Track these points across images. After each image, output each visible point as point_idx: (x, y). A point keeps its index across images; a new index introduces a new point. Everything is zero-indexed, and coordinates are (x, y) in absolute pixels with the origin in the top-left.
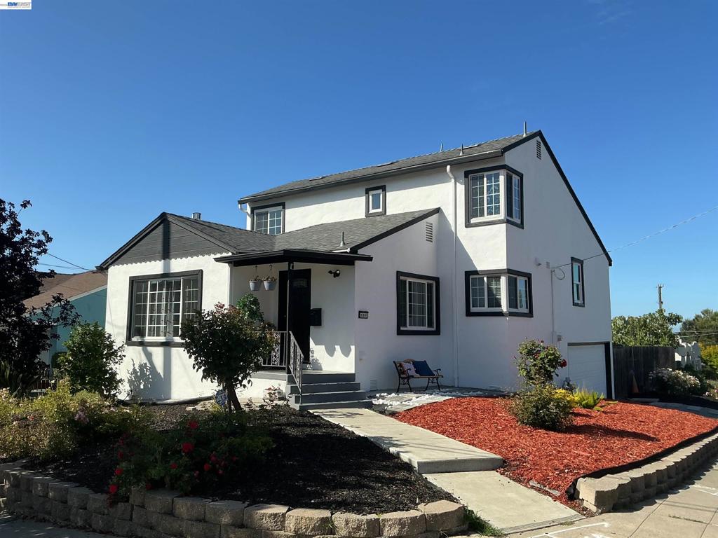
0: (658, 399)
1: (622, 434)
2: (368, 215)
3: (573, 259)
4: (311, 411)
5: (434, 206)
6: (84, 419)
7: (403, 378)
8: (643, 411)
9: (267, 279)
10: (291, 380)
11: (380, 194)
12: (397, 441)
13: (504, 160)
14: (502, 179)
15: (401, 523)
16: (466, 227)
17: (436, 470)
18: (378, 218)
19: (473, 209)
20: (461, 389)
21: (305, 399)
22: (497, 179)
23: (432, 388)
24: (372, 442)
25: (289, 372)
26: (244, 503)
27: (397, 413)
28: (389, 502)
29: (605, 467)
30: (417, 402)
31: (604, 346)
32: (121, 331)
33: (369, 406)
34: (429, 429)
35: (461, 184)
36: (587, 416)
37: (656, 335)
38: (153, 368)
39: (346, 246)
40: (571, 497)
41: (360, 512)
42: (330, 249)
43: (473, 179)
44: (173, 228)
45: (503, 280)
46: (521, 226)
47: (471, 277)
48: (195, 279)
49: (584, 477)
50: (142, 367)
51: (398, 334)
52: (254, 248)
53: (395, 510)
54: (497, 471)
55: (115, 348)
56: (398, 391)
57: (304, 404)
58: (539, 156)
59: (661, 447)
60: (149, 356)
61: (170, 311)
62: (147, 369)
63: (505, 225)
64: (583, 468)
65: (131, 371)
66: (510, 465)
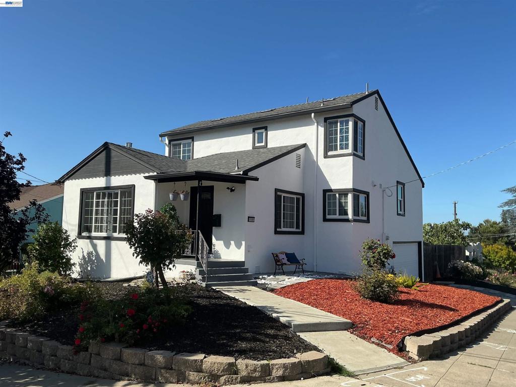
0: (454, 282)
1: (433, 306)
2: (254, 147)
3: (398, 182)
4: (214, 288)
5: (302, 142)
6: (51, 291)
7: (278, 265)
8: (445, 290)
9: (183, 192)
10: (199, 265)
11: (263, 133)
12: (277, 309)
13: (352, 111)
14: (351, 124)
15: (285, 366)
16: (325, 157)
17: (307, 330)
18: (261, 150)
19: (330, 145)
20: (319, 273)
21: (210, 279)
22: (347, 124)
23: (299, 272)
24: (259, 310)
25: (198, 259)
26: (172, 352)
27: (275, 289)
28: (275, 352)
29: (423, 329)
30: (289, 282)
31: (417, 244)
32: (74, 228)
33: (255, 284)
34: (299, 301)
35: (322, 127)
36: (408, 293)
37: (453, 237)
38: (98, 255)
39: (240, 169)
40: (401, 349)
41: (255, 359)
42: (228, 171)
43: (330, 123)
44: (113, 154)
45: (350, 196)
46: (363, 158)
47: (327, 194)
48: (129, 191)
49: (409, 336)
50: (90, 254)
51: (275, 233)
52: (173, 170)
53: (280, 358)
54: (348, 331)
55: (70, 240)
56: (275, 274)
57: (209, 283)
58: (376, 108)
59: (460, 316)
60: (95, 246)
61: (111, 214)
62: (93, 255)
63: (352, 157)
64: (408, 330)
65: (81, 257)
66: (357, 327)
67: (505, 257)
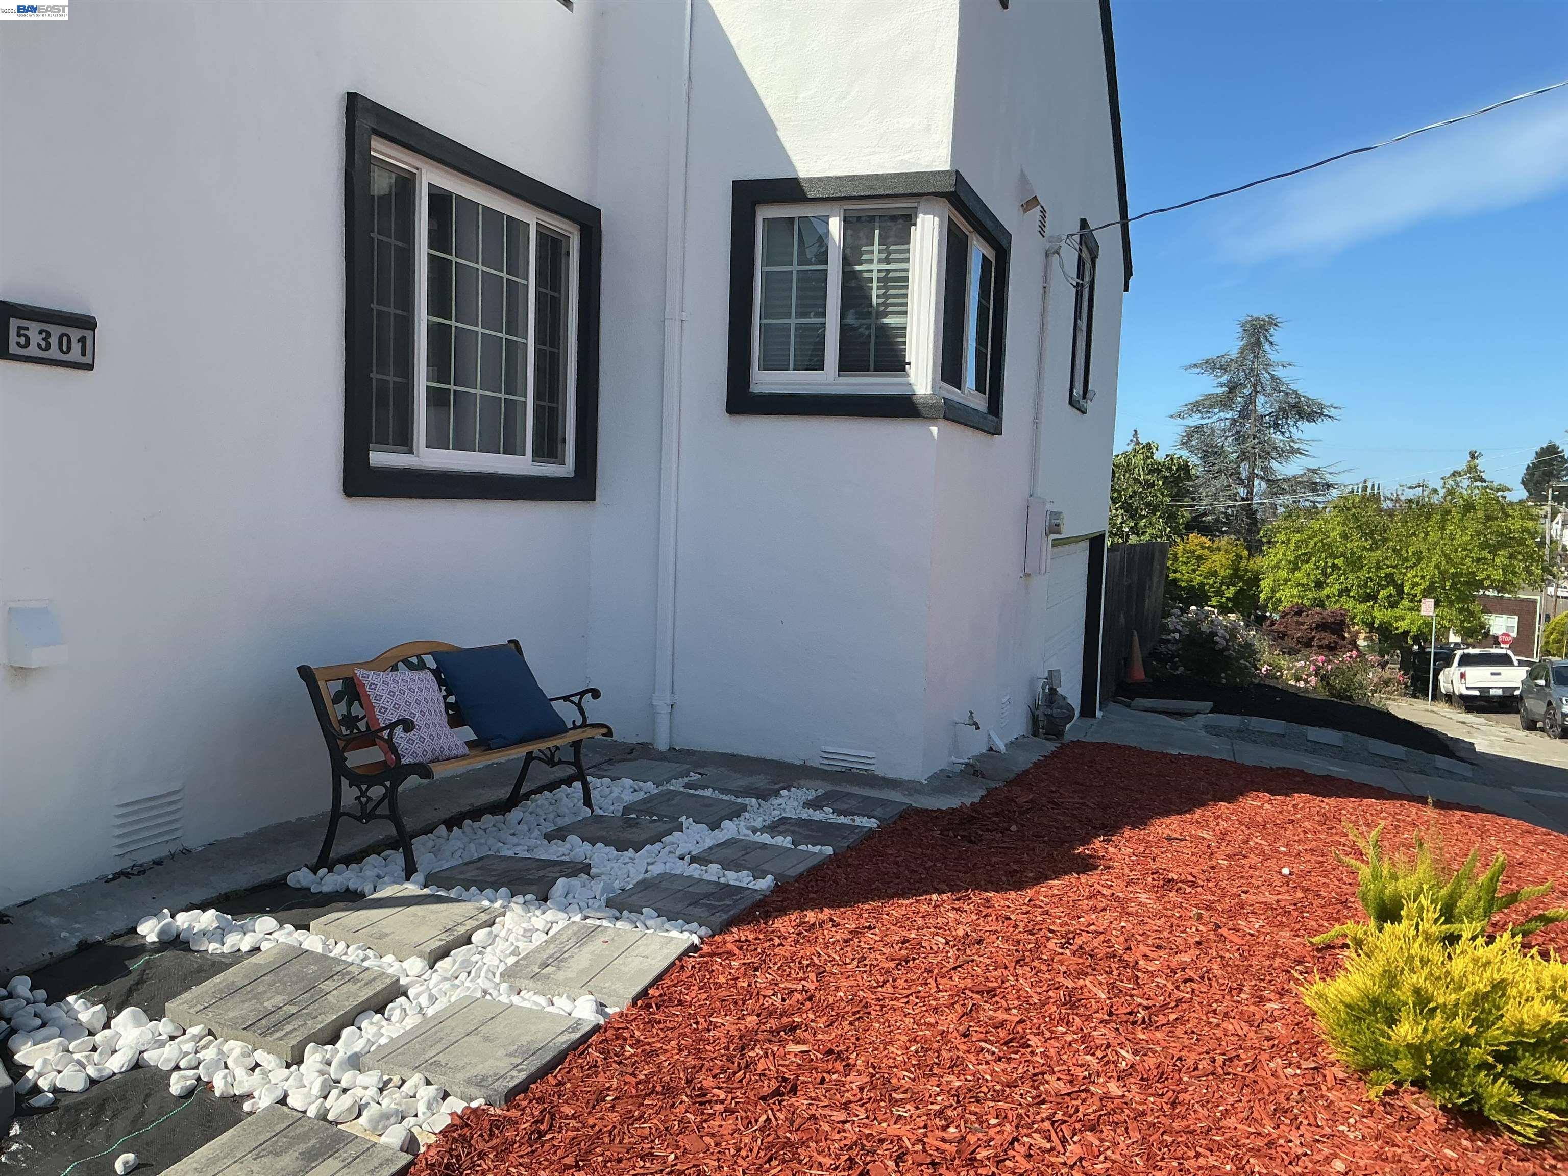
3: (1083, 226)
31: (1089, 545)
45: (927, 235)
47: (765, 213)
51: (349, 489)
67: (1222, 573)
